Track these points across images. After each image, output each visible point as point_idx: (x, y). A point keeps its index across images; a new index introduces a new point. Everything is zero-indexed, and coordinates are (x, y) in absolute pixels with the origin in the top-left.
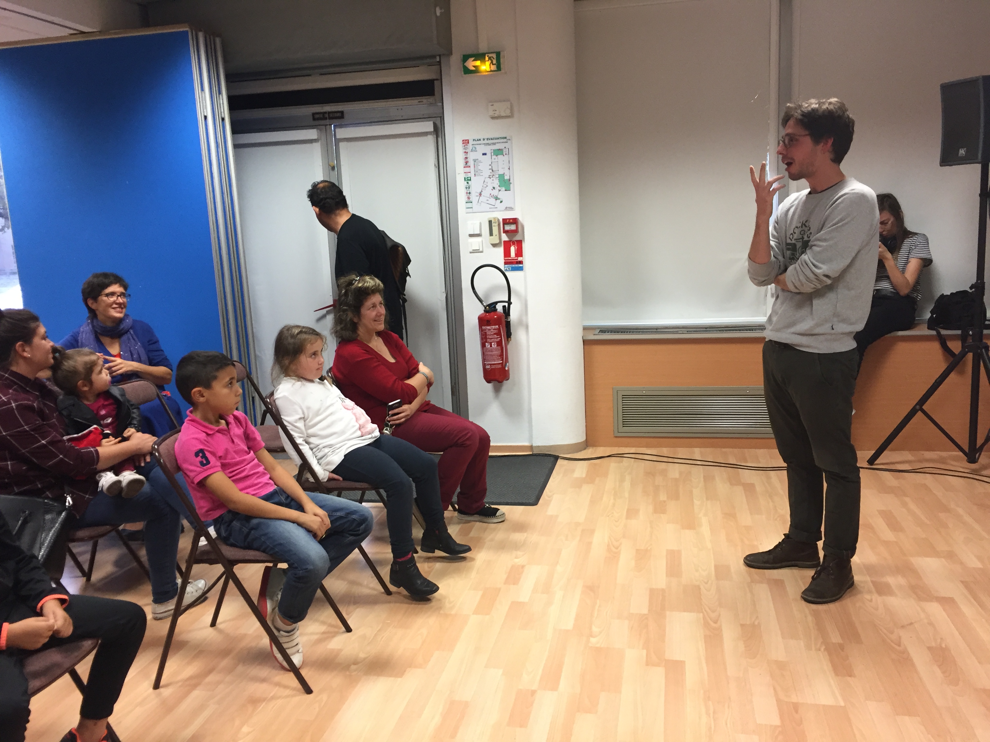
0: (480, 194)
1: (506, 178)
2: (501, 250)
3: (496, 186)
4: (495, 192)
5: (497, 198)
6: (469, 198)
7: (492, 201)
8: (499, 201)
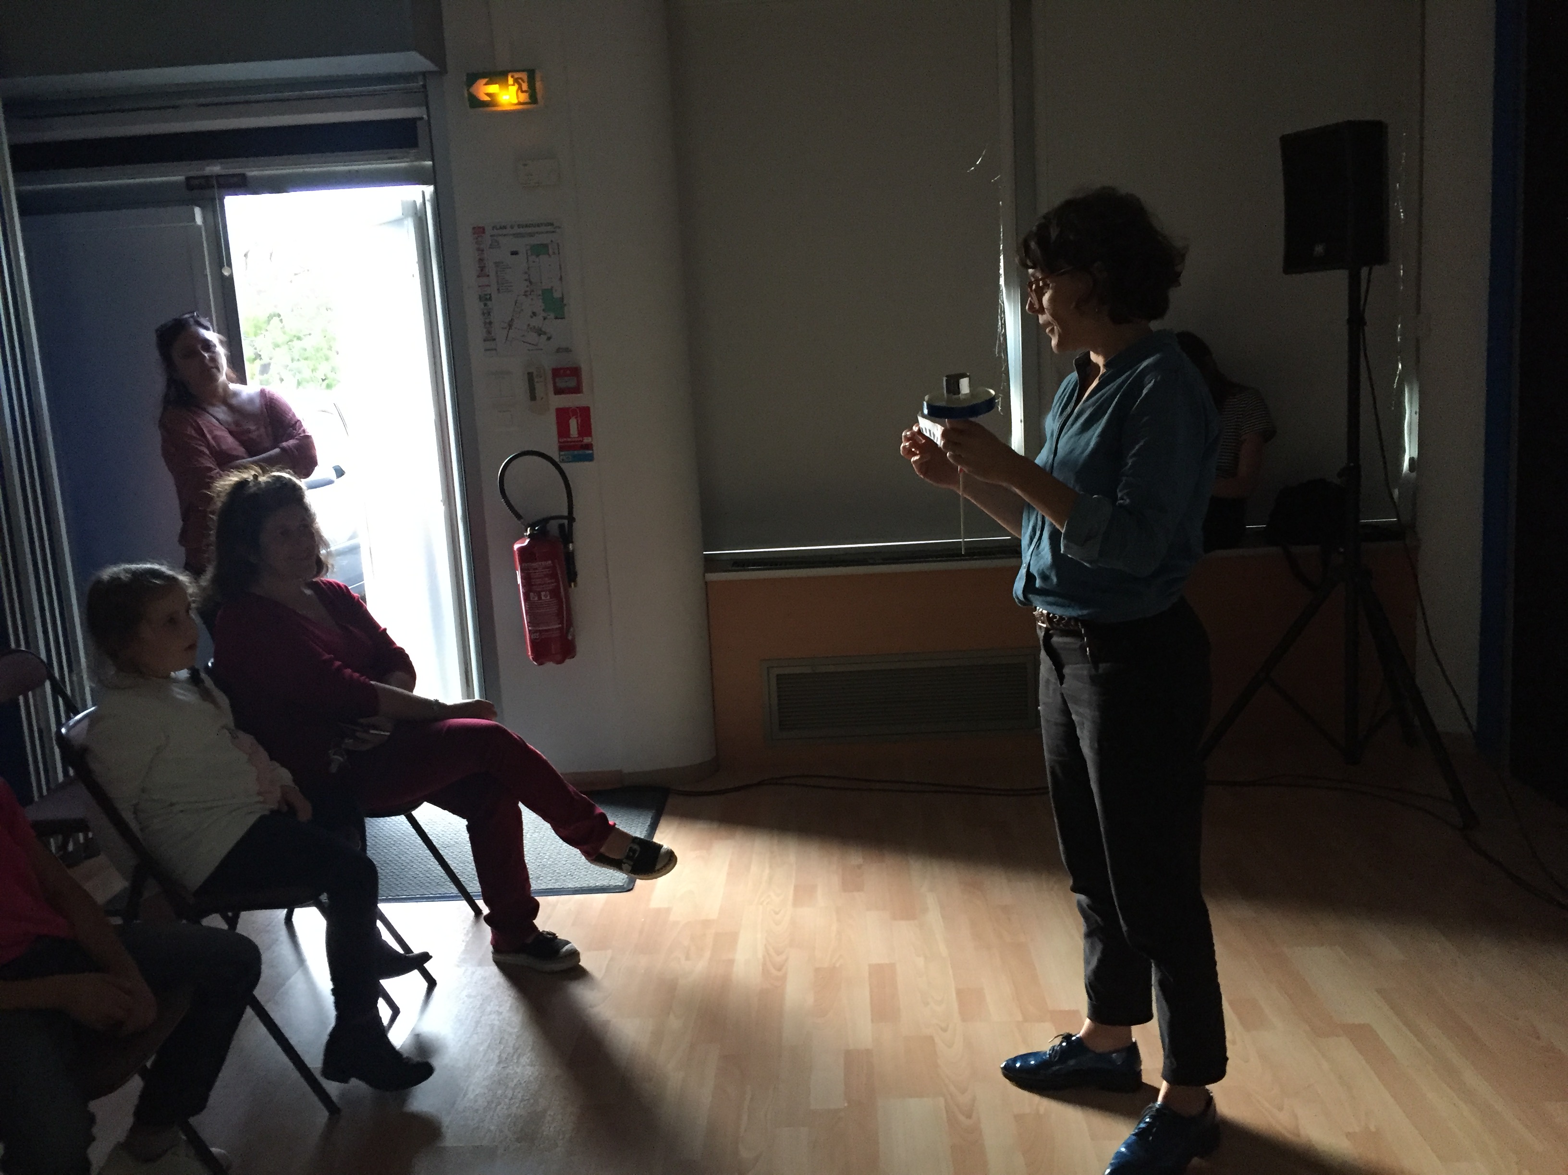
0: (510, 325)
1: (557, 295)
2: (551, 425)
3: (539, 311)
4: (536, 322)
5: (540, 332)
6: (489, 332)
7: (532, 337)
8: (544, 337)
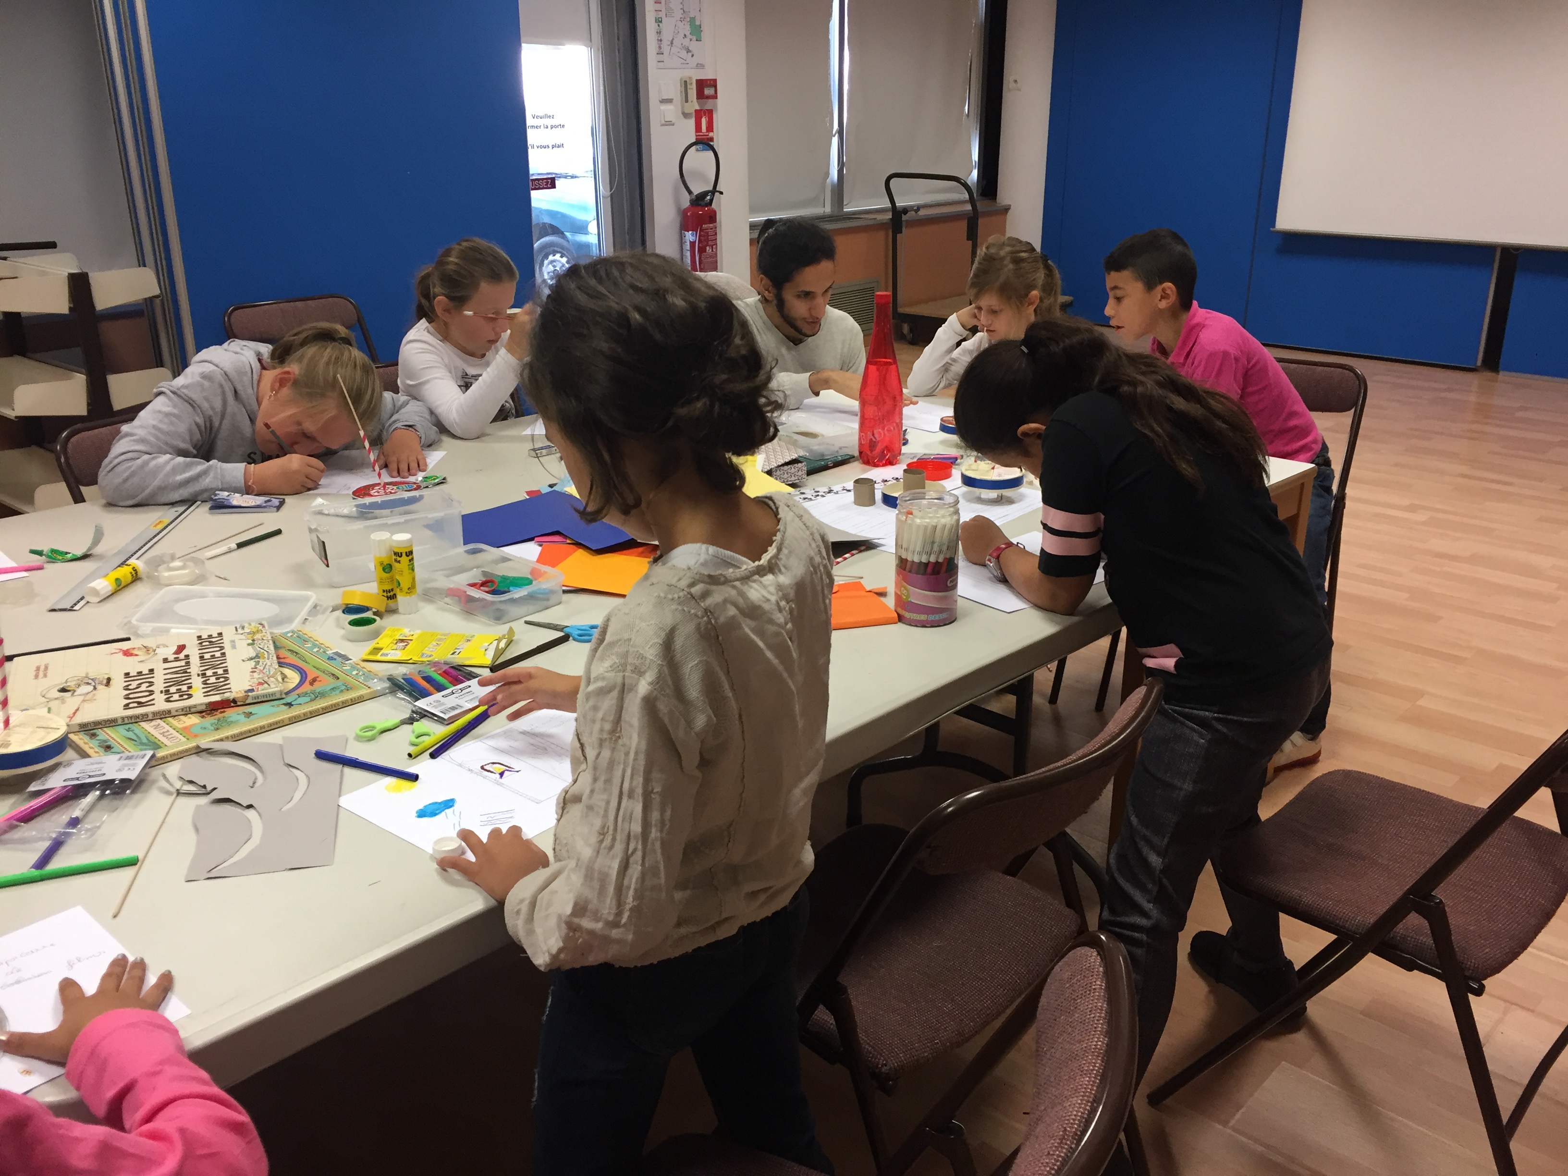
0: (672, 43)
1: (698, 23)
2: (692, 122)
3: (688, 33)
4: (686, 42)
5: (688, 51)
6: (660, 48)
7: (683, 54)
8: (690, 54)
